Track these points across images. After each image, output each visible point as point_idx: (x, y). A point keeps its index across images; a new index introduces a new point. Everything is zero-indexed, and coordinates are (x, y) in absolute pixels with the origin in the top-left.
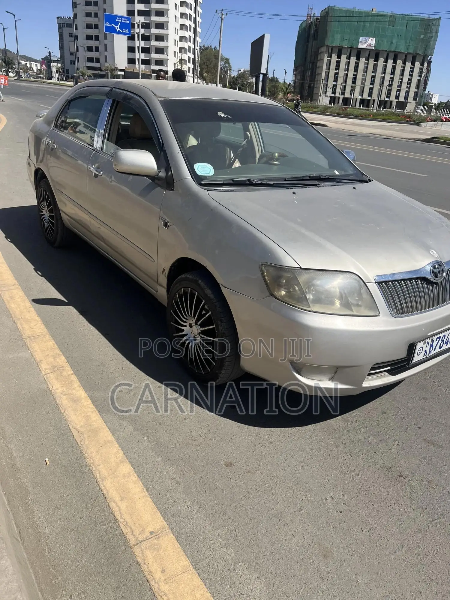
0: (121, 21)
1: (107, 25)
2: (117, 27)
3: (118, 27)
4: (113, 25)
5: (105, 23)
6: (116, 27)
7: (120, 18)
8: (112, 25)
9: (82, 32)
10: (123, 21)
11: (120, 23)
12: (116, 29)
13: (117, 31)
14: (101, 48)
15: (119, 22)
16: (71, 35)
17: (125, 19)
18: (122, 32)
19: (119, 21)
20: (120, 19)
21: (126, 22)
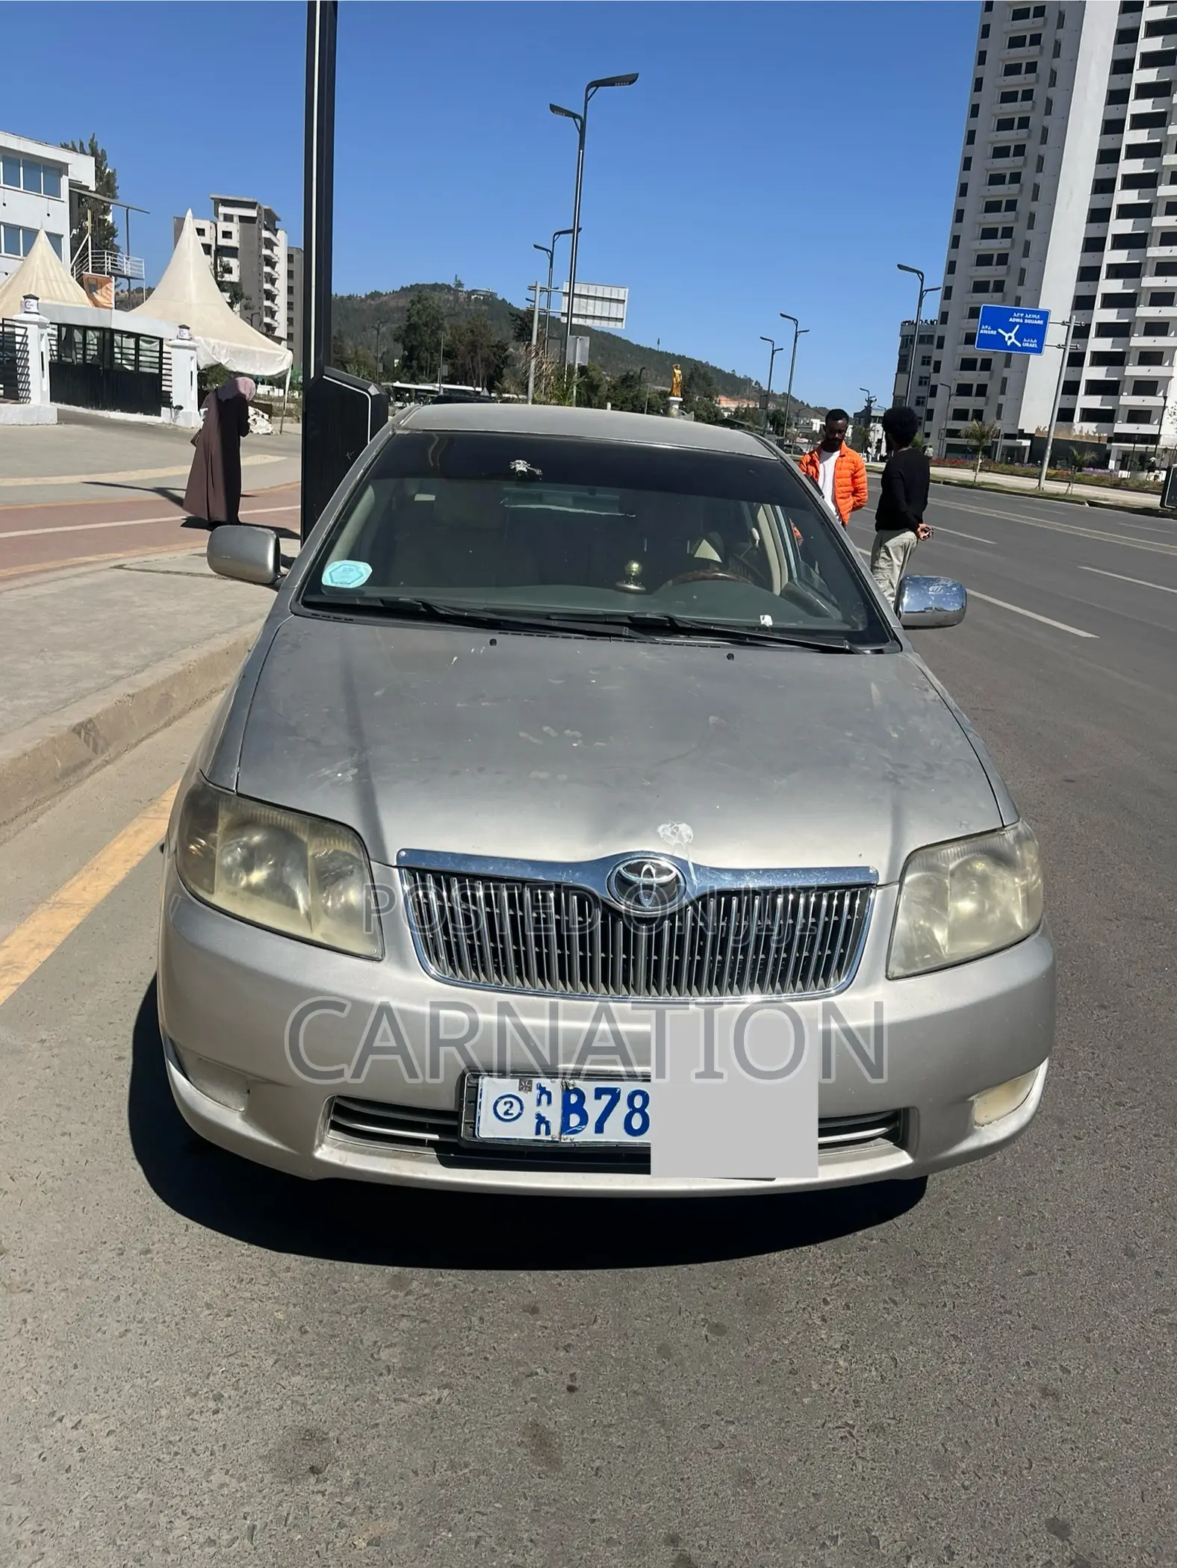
0: (1021, 321)
1: (986, 332)
2: (1010, 334)
3: (1012, 335)
4: (1000, 330)
5: (981, 326)
6: (1007, 336)
7: (1022, 315)
8: (998, 332)
9: (951, 355)
10: (1026, 321)
11: (1018, 326)
12: (1006, 339)
13: (1009, 344)
14: (993, 389)
15: (1015, 324)
16: (926, 361)
17: (1034, 316)
18: (1019, 345)
19: (1018, 320)
20: (1020, 317)
21: (1036, 322)
